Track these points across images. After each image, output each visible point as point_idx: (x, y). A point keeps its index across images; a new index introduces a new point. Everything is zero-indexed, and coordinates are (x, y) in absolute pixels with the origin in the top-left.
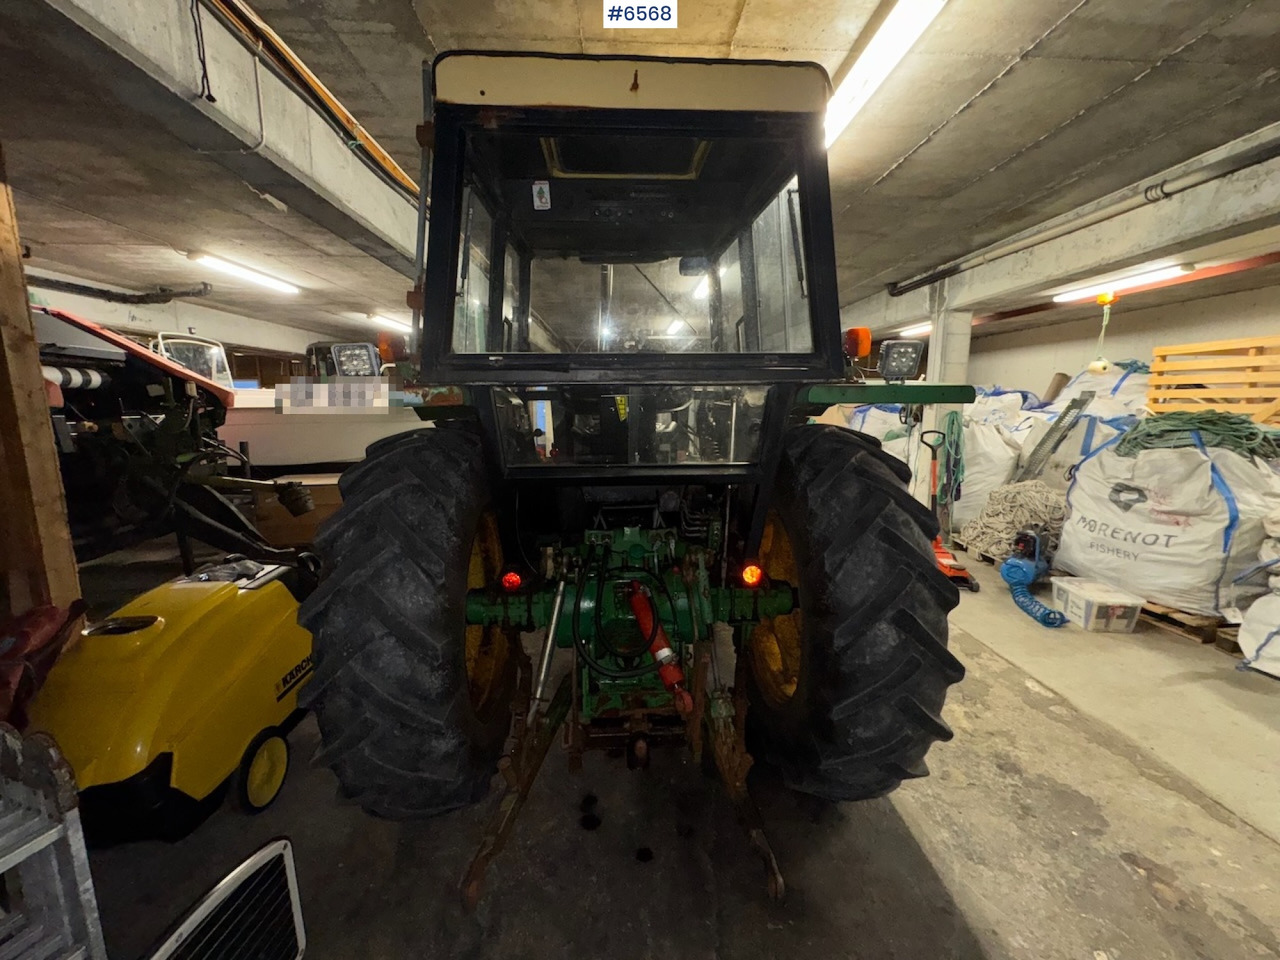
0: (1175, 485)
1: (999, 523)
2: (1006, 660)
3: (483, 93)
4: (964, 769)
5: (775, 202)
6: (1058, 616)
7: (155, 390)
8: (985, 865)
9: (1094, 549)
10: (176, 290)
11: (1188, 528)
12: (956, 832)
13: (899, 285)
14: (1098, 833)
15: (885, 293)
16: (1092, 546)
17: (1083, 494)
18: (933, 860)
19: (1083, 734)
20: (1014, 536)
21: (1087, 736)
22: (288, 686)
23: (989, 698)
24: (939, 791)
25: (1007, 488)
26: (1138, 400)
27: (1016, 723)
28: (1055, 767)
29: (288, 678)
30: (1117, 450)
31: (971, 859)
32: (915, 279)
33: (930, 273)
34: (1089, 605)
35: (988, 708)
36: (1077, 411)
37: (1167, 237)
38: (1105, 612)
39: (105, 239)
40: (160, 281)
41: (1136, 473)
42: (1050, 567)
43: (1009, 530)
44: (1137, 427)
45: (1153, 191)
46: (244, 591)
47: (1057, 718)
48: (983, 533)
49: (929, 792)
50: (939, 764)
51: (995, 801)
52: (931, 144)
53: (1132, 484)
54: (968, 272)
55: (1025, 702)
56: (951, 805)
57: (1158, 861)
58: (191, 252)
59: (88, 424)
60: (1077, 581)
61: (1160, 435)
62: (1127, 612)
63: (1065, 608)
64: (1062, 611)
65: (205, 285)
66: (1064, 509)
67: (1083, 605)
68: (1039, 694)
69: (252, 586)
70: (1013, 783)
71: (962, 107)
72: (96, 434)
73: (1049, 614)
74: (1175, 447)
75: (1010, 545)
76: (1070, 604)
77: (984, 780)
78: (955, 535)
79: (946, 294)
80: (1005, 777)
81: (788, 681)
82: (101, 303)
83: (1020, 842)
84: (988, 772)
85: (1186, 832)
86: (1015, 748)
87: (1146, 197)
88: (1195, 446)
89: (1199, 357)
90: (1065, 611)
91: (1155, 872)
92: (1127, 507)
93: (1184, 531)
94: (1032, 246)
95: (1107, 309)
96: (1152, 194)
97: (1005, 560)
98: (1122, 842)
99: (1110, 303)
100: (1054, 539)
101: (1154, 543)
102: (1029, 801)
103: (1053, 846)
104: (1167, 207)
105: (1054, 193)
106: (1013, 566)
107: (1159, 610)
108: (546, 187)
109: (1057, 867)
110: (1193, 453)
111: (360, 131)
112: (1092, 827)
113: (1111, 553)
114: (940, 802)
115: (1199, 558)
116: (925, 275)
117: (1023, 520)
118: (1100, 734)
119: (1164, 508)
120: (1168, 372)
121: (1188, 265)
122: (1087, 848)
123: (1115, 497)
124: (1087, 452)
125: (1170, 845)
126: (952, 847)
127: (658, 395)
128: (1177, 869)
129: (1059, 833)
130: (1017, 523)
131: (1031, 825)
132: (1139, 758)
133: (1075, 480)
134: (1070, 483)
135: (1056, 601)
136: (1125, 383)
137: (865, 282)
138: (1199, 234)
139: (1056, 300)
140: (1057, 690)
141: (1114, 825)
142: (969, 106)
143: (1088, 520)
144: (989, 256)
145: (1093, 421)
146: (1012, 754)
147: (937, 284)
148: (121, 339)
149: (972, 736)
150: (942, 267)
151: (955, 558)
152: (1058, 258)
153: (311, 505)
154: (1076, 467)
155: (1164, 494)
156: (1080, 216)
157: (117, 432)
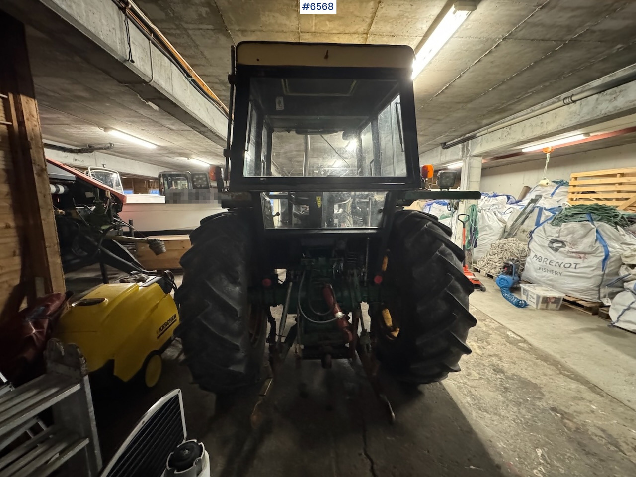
0: (580, 239)
1: (496, 258)
2: (498, 323)
3: (258, 60)
4: (478, 371)
5: (389, 107)
6: (523, 302)
7: (89, 195)
8: (487, 413)
9: (541, 271)
10: (96, 146)
11: (586, 260)
12: (473, 398)
13: (447, 144)
14: (540, 399)
15: (440, 148)
16: (540, 269)
17: (536, 244)
18: (463, 410)
19: (534, 356)
20: (502, 264)
21: (536, 357)
22: (162, 332)
23: (490, 340)
24: (465, 380)
25: (499, 241)
26: (564, 200)
27: (502, 351)
28: (520, 370)
29: (162, 328)
30: (552, 223)
31: (481, 410)
32: (455, 141)
33: (462, 138)
34: (538, 297)
35: (489, 344)
36: (533, 204)
37: (575, 121)
38: (546, 300)
39: (65, 122)
40: (89, 142)
41: (561, 234)
42: (520, 280)
43: (500, 262)
44: (561, 212)
45: (567, 100)
46: (142, 287)
47: (522, 349)
48: (488, 263)
49: (461, 381)
50: (466, 369)
51: (492, 385)
52: (462, 78)
53: (559, 239)
54: (480, 137)
55: (507, 342)
56: (471, 387)
57: (567, 411)
58: (106, 129)
59: (60, 211)
60: (533, 286)
61: (572, 216)
62: (557, 300)
63: (527, 298)
64: (525, 300)
65: (111, 144)
66: (527, 251)
67: (535, 296)
68: (513, 338)
69: (144, 285)
70: (500, 377)
71: (476, 61)
72: (63, 215)
73: (519, 301)
74: (579, 221)
75: (501, 269)
76: (529, 296)
77: (487, 376)
78: (474, 264)
79: (469, 148)
80: (497, 375)
81: (395, 331)
82: (61, 153)
83: (504, 402)
84: (489, 372)
85: (580, 398)
86: (502, 362)
87: (564, 103)
88: (588, 220)
89: (593, 178)
90: (527, 300)
91: (564, 415)
92: (556, 250)
93: (583, 261)
94: (511, 125)
95: (548, 155)
96: (567, 101)
97: (498, 276)
98: (550, 402)
99: (550, 152)
100: (522, 266)
101: (569, 267)
102: (508, 385)
103: (519, 405)
104: (574, 107)
105: (520, 101)
106: (502, 279)
107: (572, 299)
108: (282, 100)
109: (520, 413)
110: (588, 224)
111: (193, 73)
112: (536, 396)
113: (549, 272)
114: (466, 386)
115: (590, 274)
116: (459, 139)
117: (507, 257)
118: (542, 355)
119: (574, 250)
120: (578, 186)
121: (587, 134)
122: (534, 405)
123: (551, 245)
124: (538, 224)
125: (572, 404)
126: (471, 405)
127: (336, 196)
128: (575, 414)
129: (522, 399)
130: (504, 258)
131: (508, 395)
132: (560, 366)
133: (532, 237)
134: (529, 239)
135: (523, 295)
136: (557, 191)
137: (430, 142)
138: (589, 120)
139: (523, 150)
140: (522, 336)
141: (547, 395)
142: (479, 61)
143: (538, 257)
144: (490, 130)
145: (541, 209)
146: (500, 365)
147: (465, 143)
148: (73, 170)
149: (481, 356)
150: (467, 135)
151: (474, 275)
152: (523, 131)
153: (164, 250)
154: (532, 232)
155: (574, 244)
156: (533, 111)
157: (74, 215)
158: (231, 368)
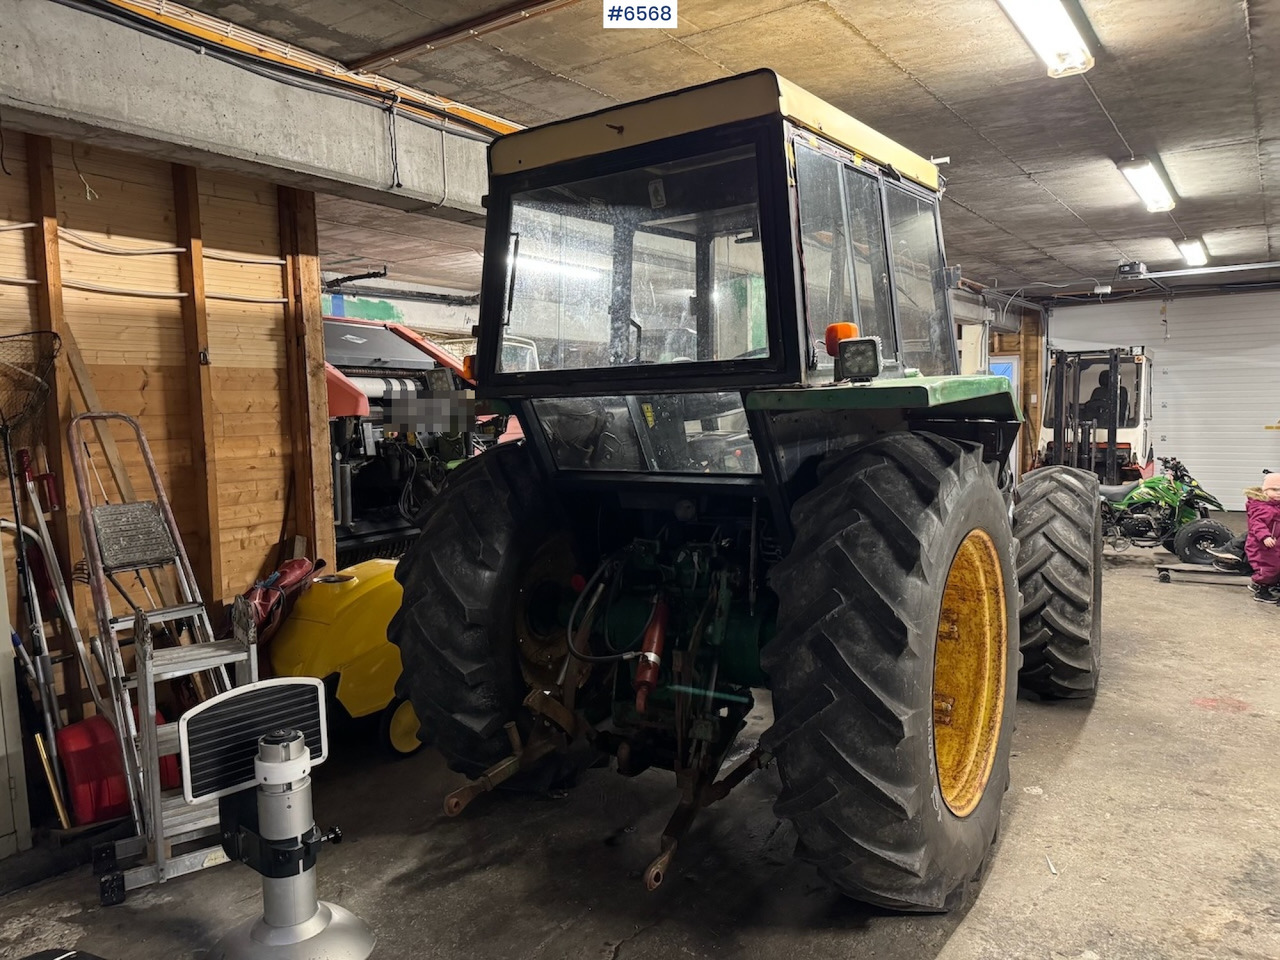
3: (520, 162)
82: (443, 308)
157: (411, 439)
158: (458, 717)
